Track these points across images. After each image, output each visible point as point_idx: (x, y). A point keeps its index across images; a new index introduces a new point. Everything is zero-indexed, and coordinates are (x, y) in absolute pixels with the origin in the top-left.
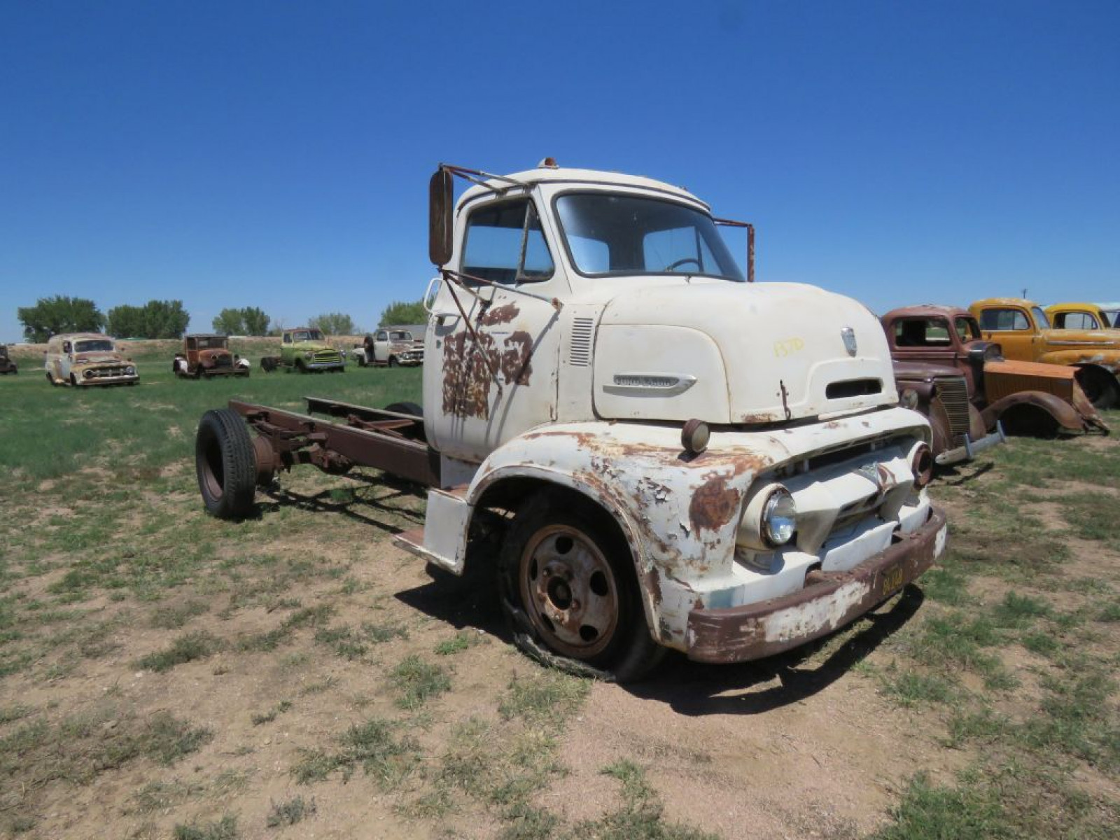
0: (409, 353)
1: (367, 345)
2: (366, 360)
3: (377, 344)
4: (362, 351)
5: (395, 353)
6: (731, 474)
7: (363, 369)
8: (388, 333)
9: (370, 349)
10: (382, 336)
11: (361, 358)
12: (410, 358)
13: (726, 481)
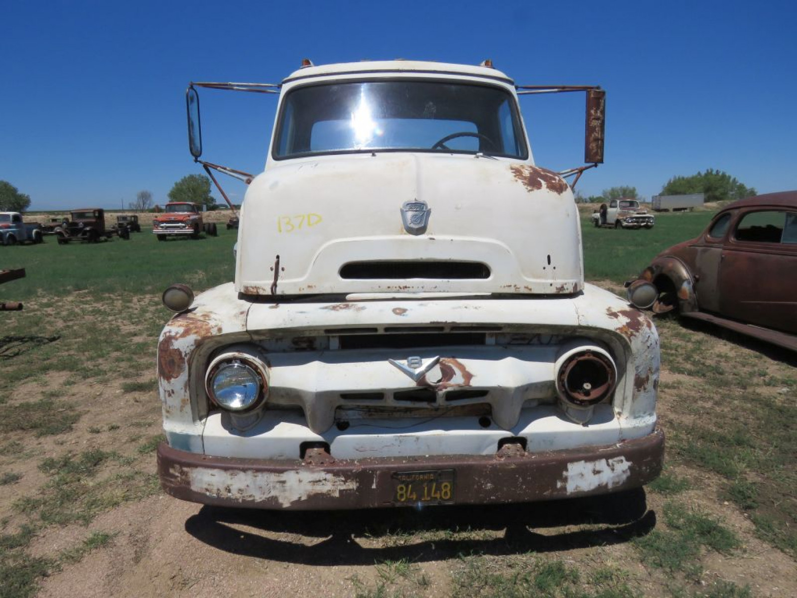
0: (632, 218)
1: (602, 211)
2: (600, 222)
3: (610, 210)
4: (598, 215)
5: (621, 218)
6: (178, 335)
7: (597, 229)
8: (618, 201)
9: (604, 214)
10: (613, 204)
11: (596, 220)
12: (632, 222)
13: (173, 341)
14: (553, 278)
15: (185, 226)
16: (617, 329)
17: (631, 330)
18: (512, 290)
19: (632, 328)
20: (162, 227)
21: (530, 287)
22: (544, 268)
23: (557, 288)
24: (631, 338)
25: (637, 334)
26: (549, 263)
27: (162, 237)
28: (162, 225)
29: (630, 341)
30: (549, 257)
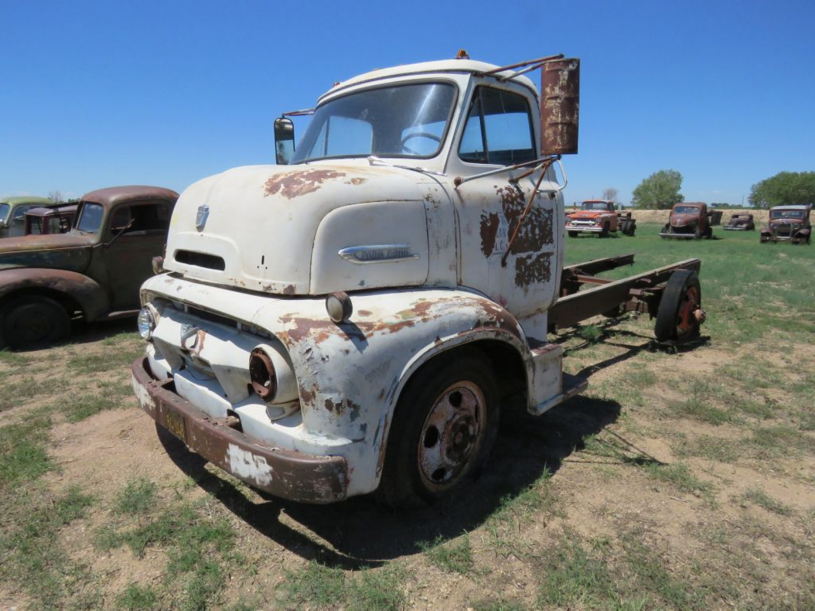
14: (264, 277)
15: (595, 224)
16: (277, 333)
17: (290, 338)
18: (232, 284)
19: (292, 336)
20: (573, 224)
21: (244, 282)
22: (258, 267)
23: (264, 287)
24: (289, 345)
25: (296, 343)
26: (263, 263)
27: (573, 234)
28: (574, 222)
29: (289, 349)
30: (263, 257)
